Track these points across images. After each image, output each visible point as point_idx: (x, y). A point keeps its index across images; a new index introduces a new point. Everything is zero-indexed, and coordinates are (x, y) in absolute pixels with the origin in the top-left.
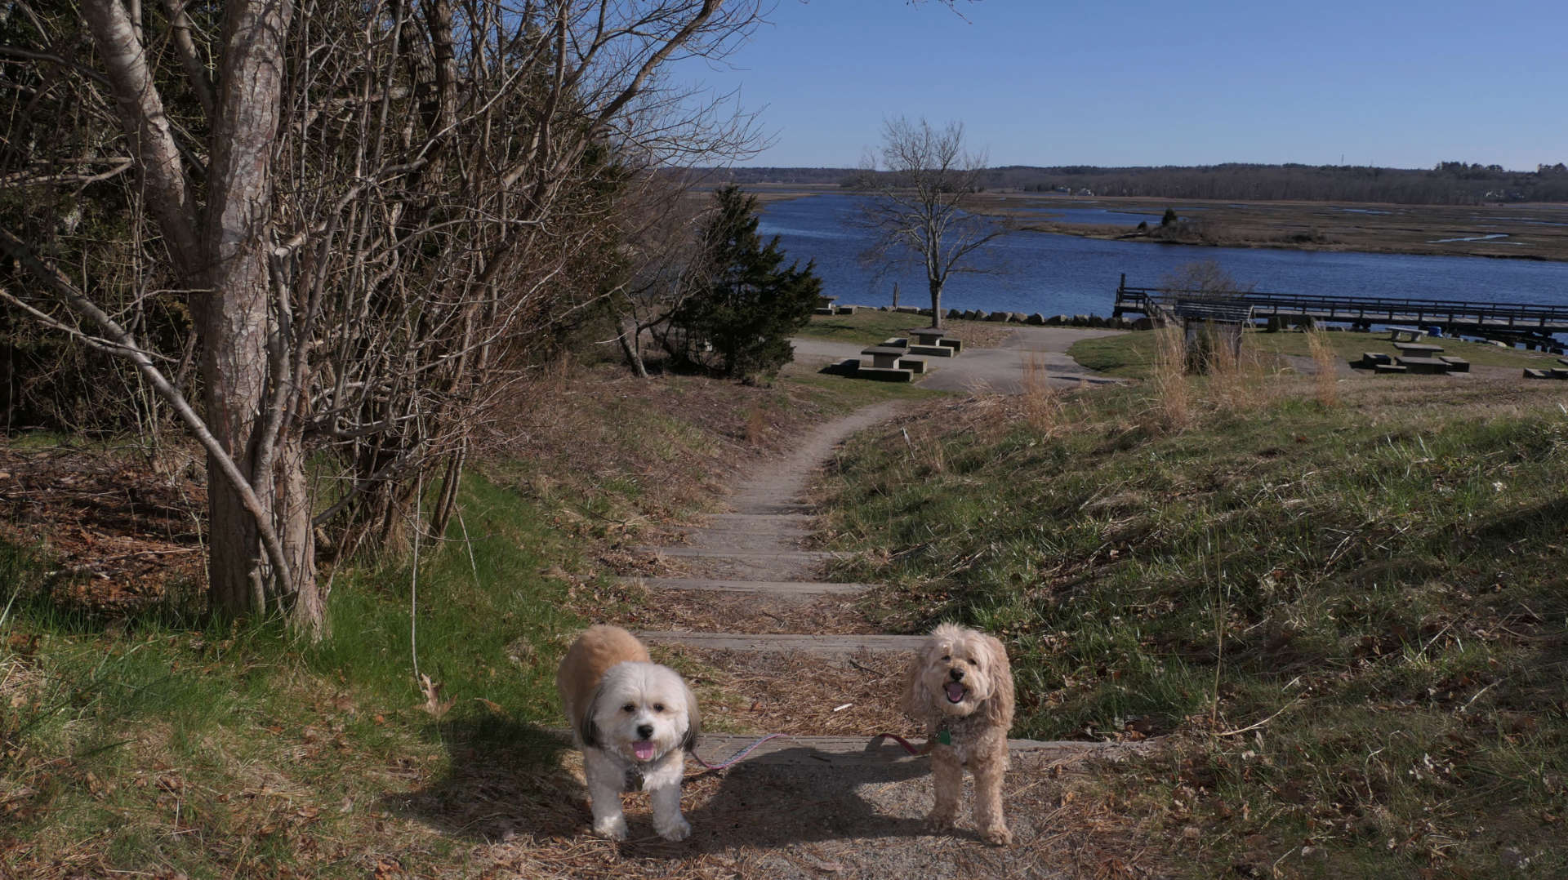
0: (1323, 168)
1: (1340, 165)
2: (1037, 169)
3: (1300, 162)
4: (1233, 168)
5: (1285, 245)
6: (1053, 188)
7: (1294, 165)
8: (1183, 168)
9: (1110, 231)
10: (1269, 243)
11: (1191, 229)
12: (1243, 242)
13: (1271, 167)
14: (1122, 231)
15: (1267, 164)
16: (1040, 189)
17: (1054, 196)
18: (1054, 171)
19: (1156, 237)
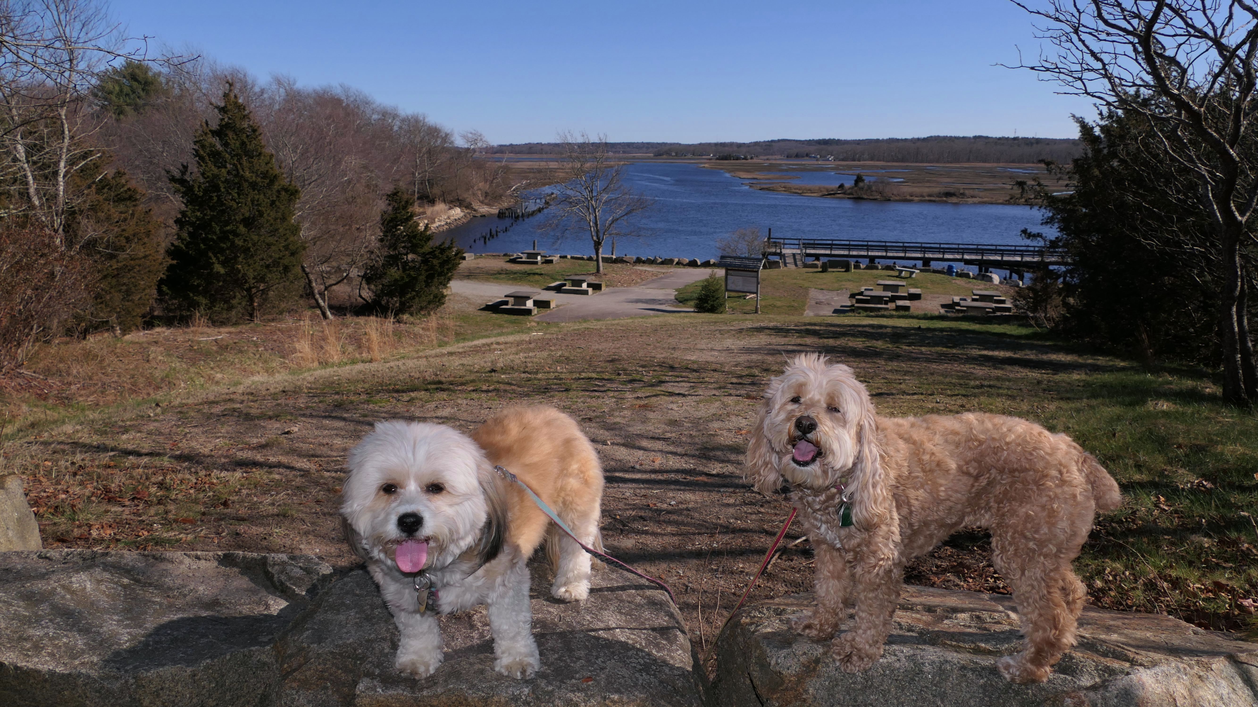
0: (1000, 139)
1: (1012, 136)
2: (797, 141)
3: (984, 135)
4: (937, 139)
5: (938, 199)
6: (807, 155)
7: (980, 137)
8: (902, 140)
9: (820, 190)
10: (927, 198)
11: (874, 188)
12: (908, 197)
13: (964, 138)
14: (827, 190)
15: (961, 135)
16: (797, 156)
17: (806, 162)
18: (810, 142)
19: (849, 194)
